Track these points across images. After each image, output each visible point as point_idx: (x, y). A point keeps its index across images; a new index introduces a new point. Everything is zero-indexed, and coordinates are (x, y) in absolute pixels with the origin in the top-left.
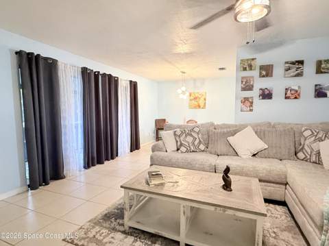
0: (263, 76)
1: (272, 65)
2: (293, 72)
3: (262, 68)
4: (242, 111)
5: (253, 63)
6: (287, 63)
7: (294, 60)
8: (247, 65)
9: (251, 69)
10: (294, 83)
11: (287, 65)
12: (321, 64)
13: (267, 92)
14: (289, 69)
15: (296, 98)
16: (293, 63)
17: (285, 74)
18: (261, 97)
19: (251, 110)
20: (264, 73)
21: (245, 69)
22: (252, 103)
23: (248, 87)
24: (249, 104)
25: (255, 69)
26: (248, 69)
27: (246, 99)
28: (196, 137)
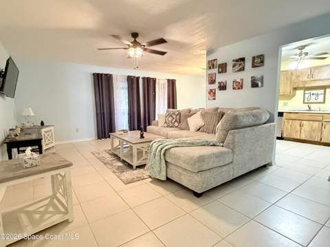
0: (220, 72)
1: (226, 64)
2: (237, 68)
3: (220, 66)
4: (209, 100)
5: (215, 63)
6: (233, 61)
7: (237, 58)
8: (211, 65)
12: (255, 59)
13: (222, 85)
14: (235, 65)
15: (239, 89)
16: (237, 61)
17: (233, 70)
18: (219, 89)
19: (214, 99)
20: (220, 70)
21: (210, 68)
22: (215, 93)
23: (212, 82)
24: (213, 95)
25: (216, 68)
26: (212, 68)
27: (211, 90)
28: (175, 117)
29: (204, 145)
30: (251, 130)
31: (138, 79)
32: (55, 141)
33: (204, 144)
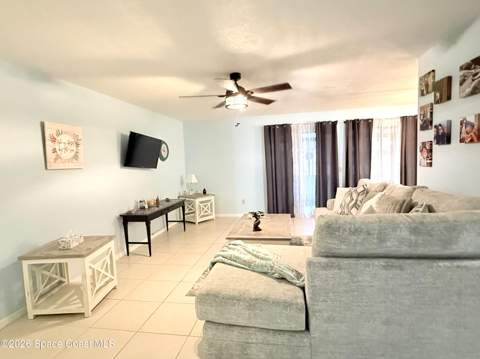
0: (437, 101)
1: (450, 78)
2: (469, 85)
3: (436, 87)
5: (429, 79)
7: (469, 61)
8: (424, 85)
11: (462, 73)
13: (441, 131)
15: (471, 141)
16: (468, 67)
17: (460, 93)
18: (436, 141)
20: (438, 95)
21: (422, 94)
22: (431, 151)
23: (426, 125)
24: (426, 154)
26: (425, 91)
27: (424, 144)
29: (265, 273)
30: (385, 267)
31: (334, 124)
32: (216, 213)
33: (265, 270)
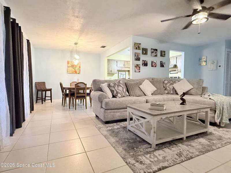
0: (144, 54)
1: (147, 49)
3: (143, 49)
4: (135, 72)
5: (140, 46)
8: (137, 46)
9: (139, 49)
10: (155, 59)
11: (152, 50)
12: (162, 52)
13: (145, 62)
14: (153, 52)
15: (155, 67)
17: (151, 55)
18: (143, 65)
19: (139, 72)
20: (144, 52)
21: (136, 48)
22: (140, 67)
23: (138, 59)
24: (138, 68)
25: (140, 50)
26: (138, 48)
27: (137, 65)
